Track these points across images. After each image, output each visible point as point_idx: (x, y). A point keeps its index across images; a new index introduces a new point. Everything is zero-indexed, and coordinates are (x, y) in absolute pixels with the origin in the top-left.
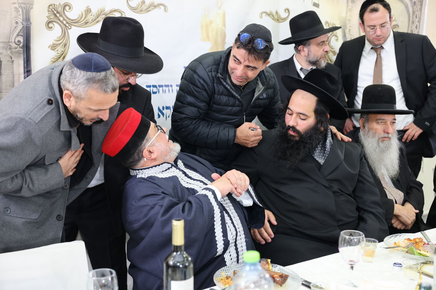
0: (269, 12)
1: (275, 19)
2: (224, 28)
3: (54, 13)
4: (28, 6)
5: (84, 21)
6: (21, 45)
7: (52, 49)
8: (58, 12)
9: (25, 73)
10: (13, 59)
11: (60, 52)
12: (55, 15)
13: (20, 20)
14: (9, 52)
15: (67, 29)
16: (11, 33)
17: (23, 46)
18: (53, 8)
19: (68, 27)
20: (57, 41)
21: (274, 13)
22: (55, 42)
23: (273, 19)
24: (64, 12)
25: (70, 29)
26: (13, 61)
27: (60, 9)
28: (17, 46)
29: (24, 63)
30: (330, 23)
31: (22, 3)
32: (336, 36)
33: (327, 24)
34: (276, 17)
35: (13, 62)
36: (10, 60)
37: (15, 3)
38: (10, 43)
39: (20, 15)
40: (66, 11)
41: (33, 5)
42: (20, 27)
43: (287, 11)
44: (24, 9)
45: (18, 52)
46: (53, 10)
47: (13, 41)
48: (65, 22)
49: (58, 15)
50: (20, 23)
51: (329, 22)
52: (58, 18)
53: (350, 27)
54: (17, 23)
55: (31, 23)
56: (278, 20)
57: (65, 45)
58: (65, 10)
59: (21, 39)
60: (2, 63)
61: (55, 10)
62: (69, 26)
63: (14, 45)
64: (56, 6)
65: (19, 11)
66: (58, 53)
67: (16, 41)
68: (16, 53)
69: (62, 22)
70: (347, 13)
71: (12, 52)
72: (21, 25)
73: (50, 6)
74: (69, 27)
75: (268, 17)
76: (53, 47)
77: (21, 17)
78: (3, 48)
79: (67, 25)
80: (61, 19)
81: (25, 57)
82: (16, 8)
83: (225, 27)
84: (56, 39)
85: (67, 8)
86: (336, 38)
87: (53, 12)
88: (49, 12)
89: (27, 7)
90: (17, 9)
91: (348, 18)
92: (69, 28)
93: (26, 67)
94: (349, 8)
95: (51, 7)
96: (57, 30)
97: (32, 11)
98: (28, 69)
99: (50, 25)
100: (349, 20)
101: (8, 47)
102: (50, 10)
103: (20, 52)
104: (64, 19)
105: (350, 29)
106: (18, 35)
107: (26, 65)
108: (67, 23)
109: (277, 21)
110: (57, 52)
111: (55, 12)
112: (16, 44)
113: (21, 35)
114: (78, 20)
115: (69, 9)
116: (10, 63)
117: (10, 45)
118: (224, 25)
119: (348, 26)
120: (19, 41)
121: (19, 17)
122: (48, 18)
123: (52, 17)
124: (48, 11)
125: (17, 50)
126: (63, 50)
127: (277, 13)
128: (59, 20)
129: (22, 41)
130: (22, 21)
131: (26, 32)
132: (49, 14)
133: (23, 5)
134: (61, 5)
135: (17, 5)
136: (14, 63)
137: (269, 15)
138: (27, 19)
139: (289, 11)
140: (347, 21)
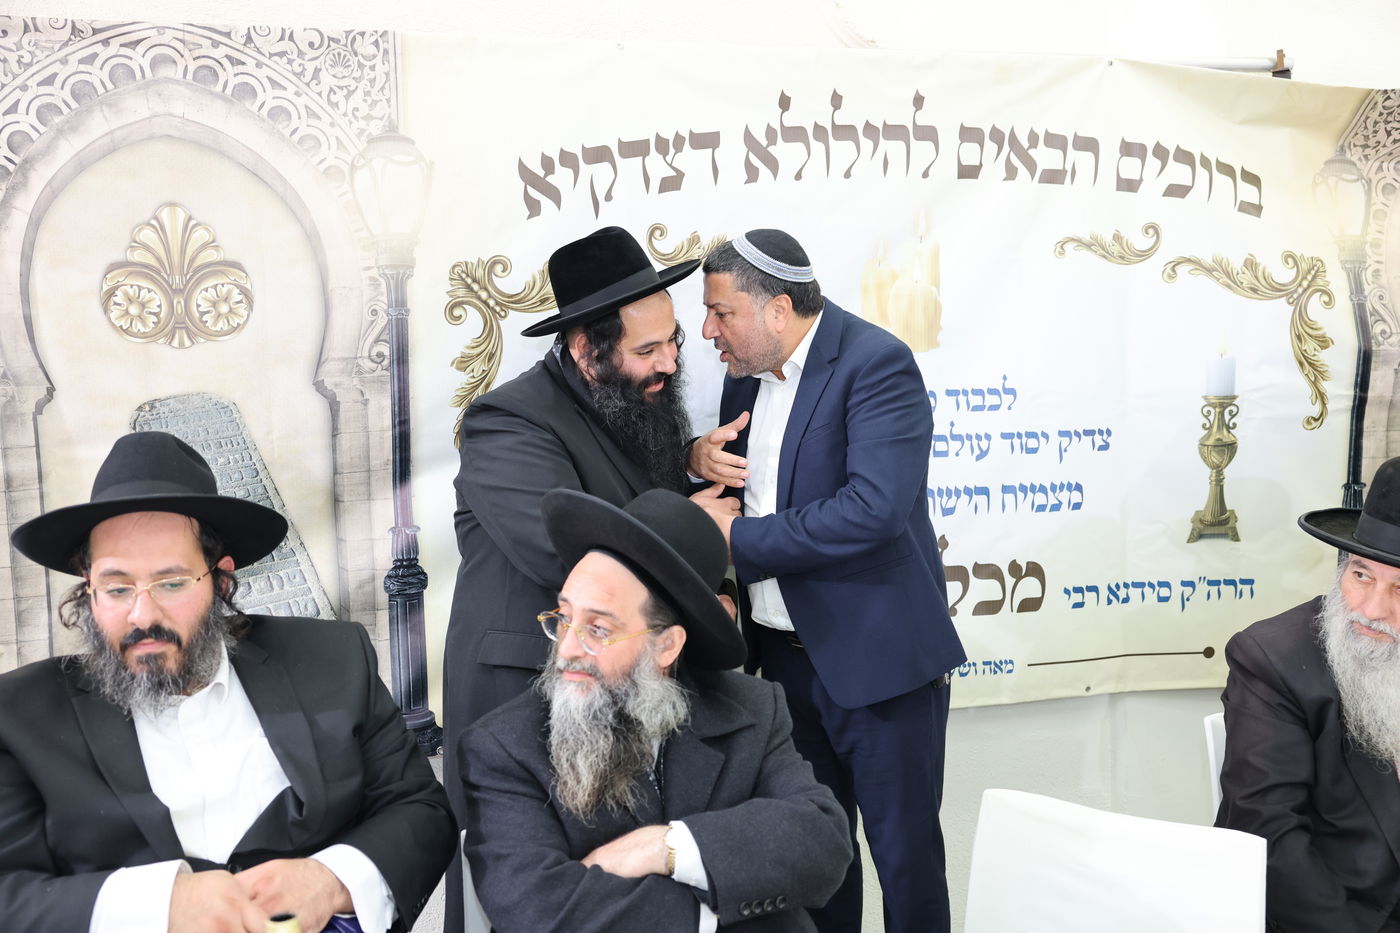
0: (1087, 238)
1: (1112, 254)
2: (934, 289)
3: (466, 282)
4: (401, 271)
5: (539, 295)
6: (386, 362)
7: (459, 369)
8: (475, 281)
9: (394, 426)
10: (366, 397)
11: (478, 373)
12: (468, 287)
13: (382, 306)
14: (356, 381)
15: (496, 319)
16: (360, 337)
17: (391, 363)
18: (463, 272)
19: (498, 313)
20: (473, 348)
21: (1108, 239)
22: (468, 351)
23: (1104, 257)
24: (490, 280)
25: (505, 317)
26: (367, 400)
27: (480, 273)
28: (376, 365)
29: (393, 405)
30: (1302, 256)
31: (387, 267)
32: (1324, 292)
33: (1290, 260)
34: (1116, 249)
35: (366, 403)
36: (360, 398)
37: (369, 268)
38: (360, 361)
39: (382, 294)
40: (496, 275)
41: (413, 267)
42: (382, 321)
43: (1151, 231)
44: (393, 278)
45: (379, 380)
46: (464, 276)
47: (366, 354)
48: (492, 303)
49: (475, 287)
50: (381, 313)
51: (1298, 254)
52: (476, 293)
53: (1378, 262)
54: (374, 312)
55: (407, 311)
56: (1122, 258)
57: (491, 356)
58: (493, 276)
59: (385, 349)
60: (342, 406)
61: (468, 276)
62: (502, 310)
63: (368, 364)
64: (469, 266)
65: (379, 285)
66: (473, 377)
67: (374, 353)
68: (374, 382)
69: (485, 303)
70: (1366, 223)
71: (363, 381)
72: (385, 316)
73: (454, 266)
74: (503, 314)
75: (1085, 253)
76: (463, 363)
77: (384, 299)
78: (342, 372)
79: (498, 309)
80: (484, 295)
81: (396, 389)
82: (372, 279)
83: (937, 286)
84: (469, 343)
85: (499, 268)
86: (1326, 298)
87: (463, 280)
88: (454, 282)
89: (398, 274)
90: (377, 280)
91: (1369, 239)
92: (500, 316)
93: (397, 412)
94: (1373, 208)
95: (456, 269)
96: (473, 322)
97: (409, 281)
98: (403, 418)
99: (457, 312)
100: (1376, 245)
101: (355, 370)
102: (456, 277)
103: (383, 379)
104: (490, 296)
105: (1377, 271)
106: (377, 341)
107: (397, 409)
108: (497, 303)
109: (1121, 261)
110: (472, 374)
111: (469, 281)
112: (372, 361)
113: (385, 341)
114: (522, 295)
115: (503, 271)
116: (360, 406)
117: (358, 365)
118: (936, 283)
119: (1369, 261)
120: (380, 355)
121: (381, 298)
122: (451, 296)
123: (462, 292)
124: (451, 279)
125: (375, 374)
126: (485, 369)
127: (1117, 238)
128: (479, 298)
129: (387, 352)
130: (386, 307)
131: (398, 333)
132: (452, 285)
133: (387, 272)
134: (483, 262)
135: (374, 273)
136: (369, 406)
137: (1089, 246)
138: (400, 303)
139: (1157, 232)
140: (1367, 247)
